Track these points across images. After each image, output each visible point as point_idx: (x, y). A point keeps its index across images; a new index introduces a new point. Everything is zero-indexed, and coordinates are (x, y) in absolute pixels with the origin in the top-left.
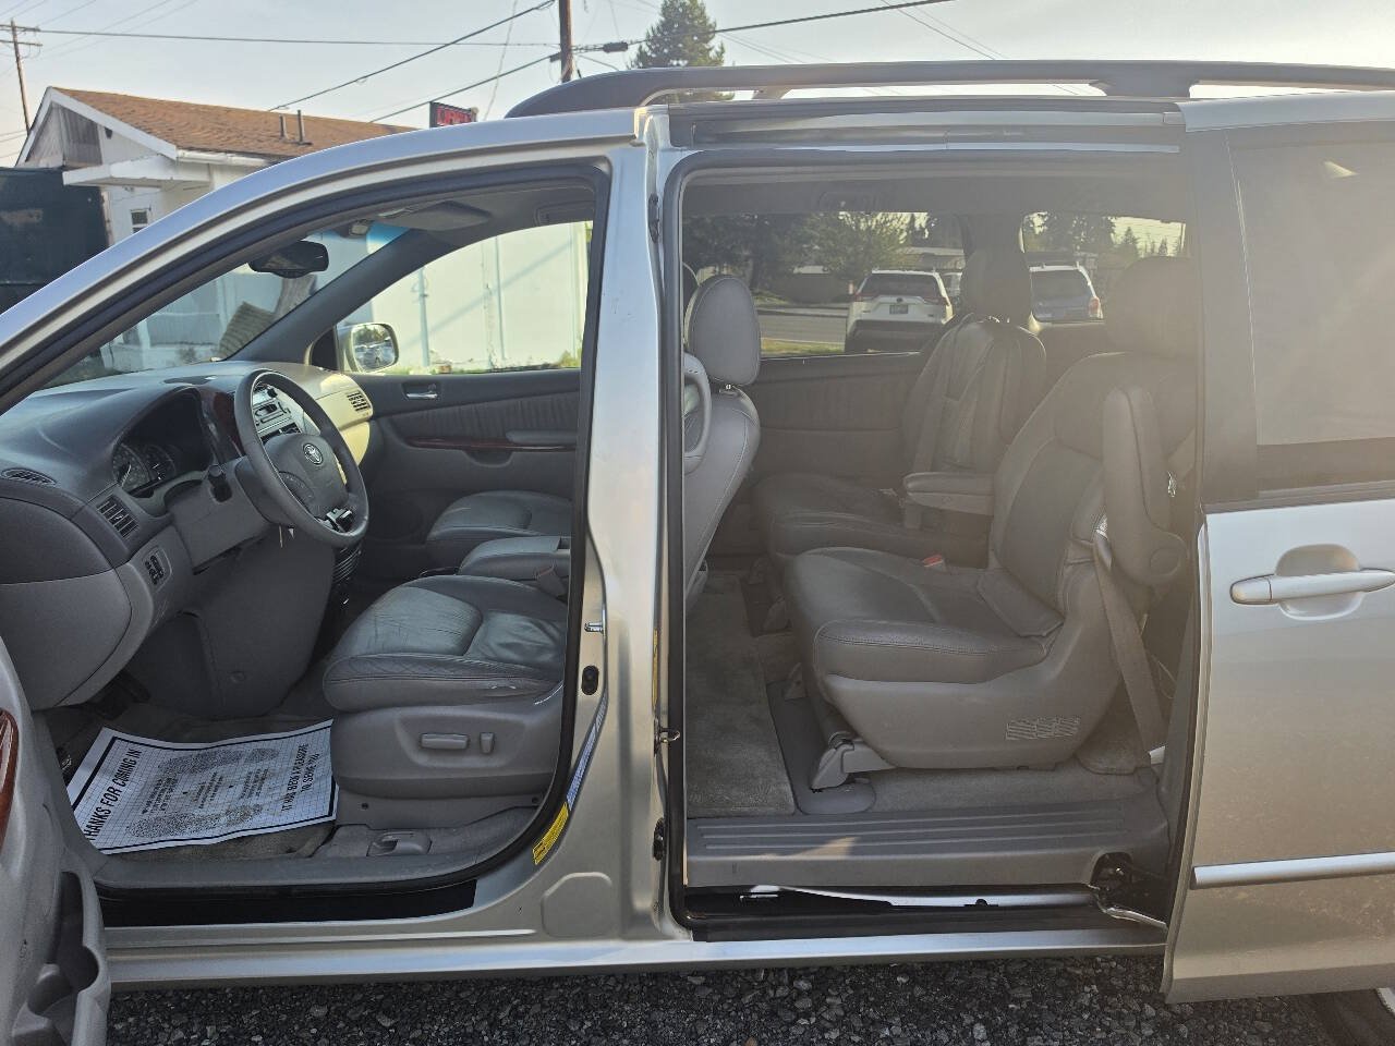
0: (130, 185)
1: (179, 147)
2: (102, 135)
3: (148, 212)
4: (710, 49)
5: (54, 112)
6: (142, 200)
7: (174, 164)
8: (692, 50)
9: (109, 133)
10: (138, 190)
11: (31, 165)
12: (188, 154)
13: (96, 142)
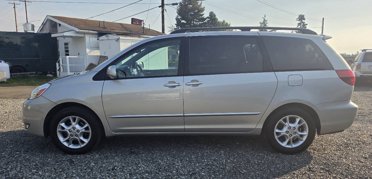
0: (64, 37)
1: (79, 29)
2: (58, 25)
3: (69, 43)
4: (198, 3)
5: (48, 21)
6: (67, 40)
7: (77, 32)
8: (194, 3)
9: (60, 25)
10: (66, 38)
11: (41, 32)
12: (81, 30)
13: (56, 27)
